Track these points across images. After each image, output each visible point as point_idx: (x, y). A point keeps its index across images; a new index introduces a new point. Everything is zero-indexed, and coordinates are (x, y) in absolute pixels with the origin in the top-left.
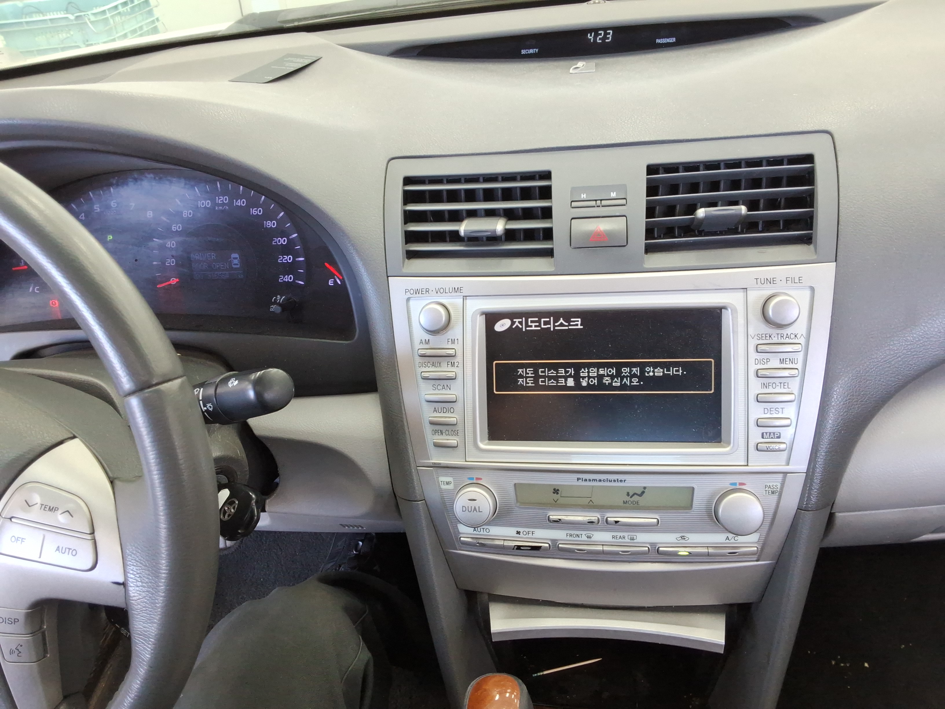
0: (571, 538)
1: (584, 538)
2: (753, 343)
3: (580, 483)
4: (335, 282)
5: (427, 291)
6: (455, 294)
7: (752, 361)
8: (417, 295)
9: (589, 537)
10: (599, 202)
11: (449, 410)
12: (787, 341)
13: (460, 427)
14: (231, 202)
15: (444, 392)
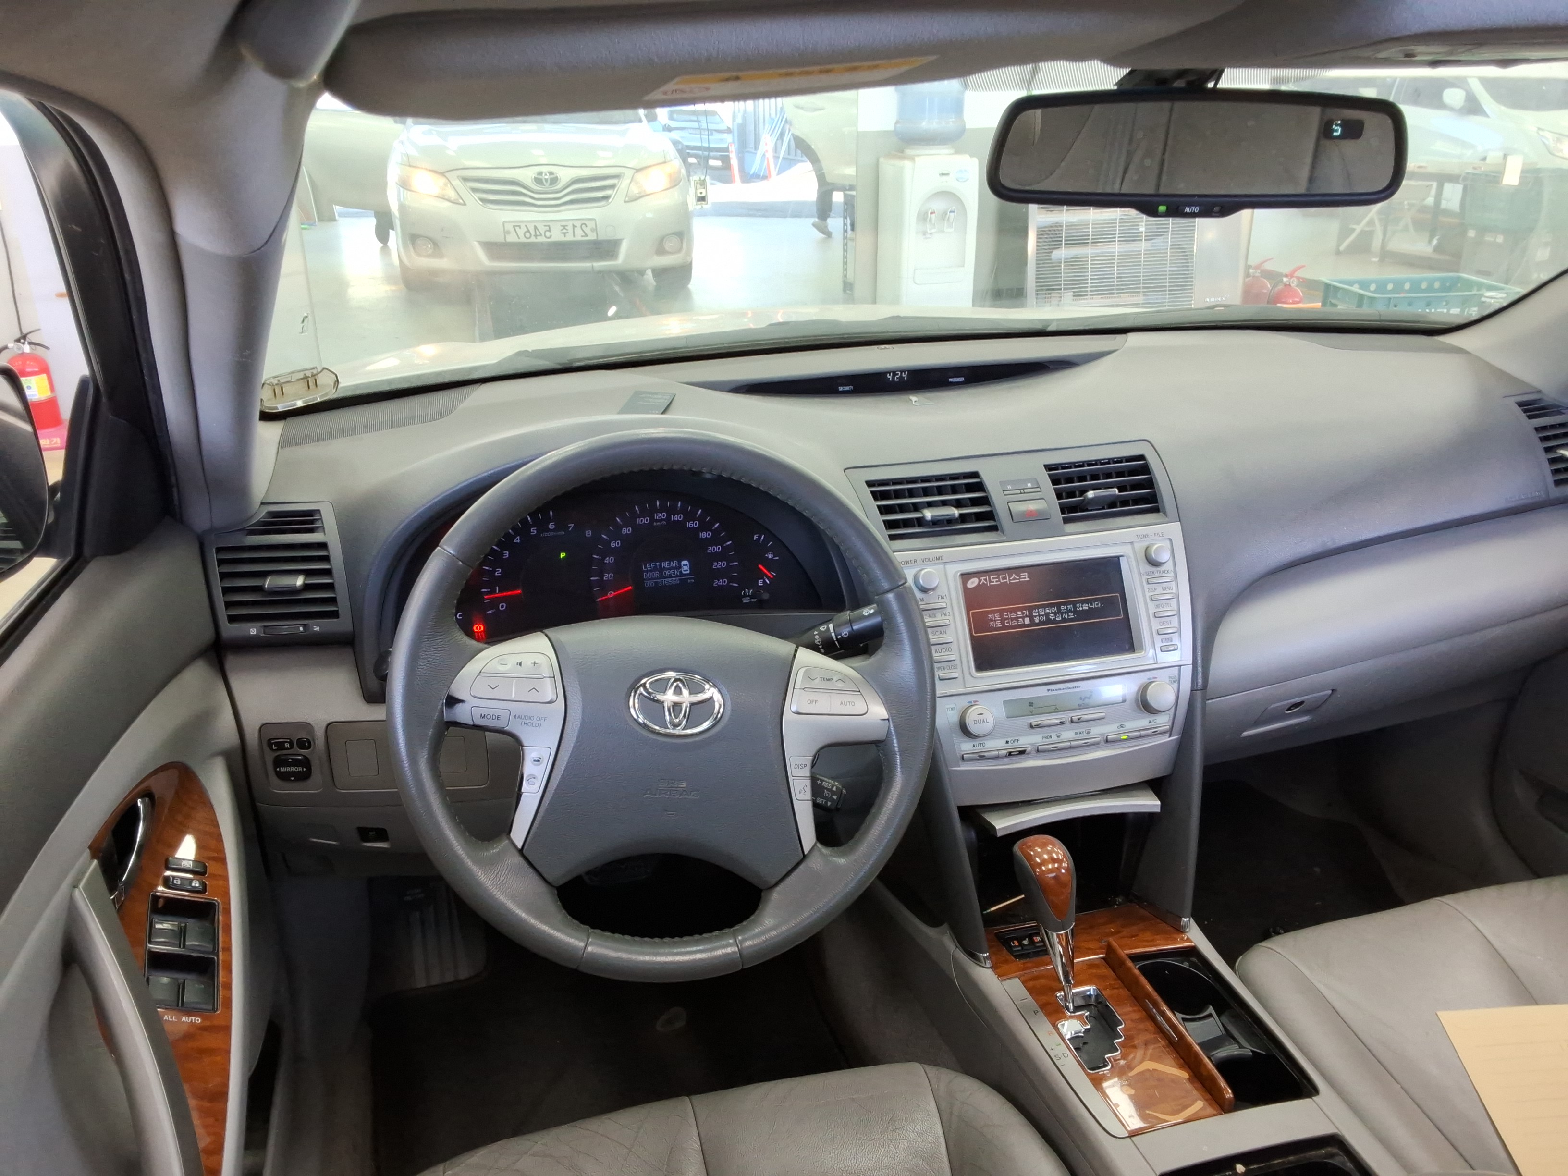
0: (1047, 740)
1: (1055, 738)
2: (1144, 578)
3: (1050, 693)
4: (764, 582)
5: (915, 561)
6: (938, 561)
7: (1146, 590)
8: (908, 565)
9: (1059, 737)
10: (1022, 491)
11: (947, 650)
12: (1164, 575)
13: (958, 662)
14: (669, 517)
15: (941, 636)
